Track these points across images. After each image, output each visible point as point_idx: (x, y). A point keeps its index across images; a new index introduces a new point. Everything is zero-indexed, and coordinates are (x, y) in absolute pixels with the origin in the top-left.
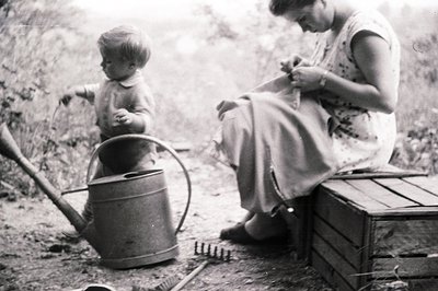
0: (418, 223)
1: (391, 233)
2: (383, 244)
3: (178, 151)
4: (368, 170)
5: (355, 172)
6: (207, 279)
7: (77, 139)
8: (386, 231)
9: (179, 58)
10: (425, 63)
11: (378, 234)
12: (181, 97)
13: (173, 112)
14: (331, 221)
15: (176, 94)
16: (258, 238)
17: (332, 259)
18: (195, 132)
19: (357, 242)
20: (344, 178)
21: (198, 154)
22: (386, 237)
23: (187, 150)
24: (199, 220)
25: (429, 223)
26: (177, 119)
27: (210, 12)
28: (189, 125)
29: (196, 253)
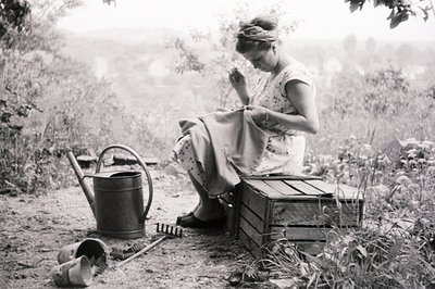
0: (302, 205)
1: (284, 210)
2: (278, 217)
3: (148, 164)
5: (271, 175)
6: (164, 247)
7: (61, 151)
8: (280, 209)
9: (151, 81)
11: (275, 211)
12: (151, 119)
13: (144, 132)
14: (251, 207)
15: (147, 116)
16: (203, 219)
17: (250, 232)
18: (162, 149)
19: (262, 217)
20: (263, 179)
21: (164, 166)
22: (280, 213)
23: (155, 164)
24: (161, 212)
25: (309, 205)
26: (147, 138)
27: (181, 46)
28: (157, 143)
29: (158, 231)
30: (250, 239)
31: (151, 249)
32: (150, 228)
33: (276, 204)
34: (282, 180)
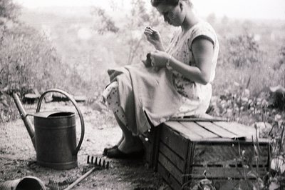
0: (219, 147)
1: (203, 152)
2: (198, 158)
3: (77, 101)
4: (193, 117)
6: (95, 178)
7: (13, 91)
8: (200, 151)
9: (79, 42)
10: (234, 54)
11: (196, 153)
12: (79, 68)
13: (75, 76)
14: (170, 146)
15: (78, 65)
17: (169, 167)
18: (88, 90)
19: (184, 157)
20: (179, 120)
21: (91, 103)
22: (200, 155)
23: (84, 101)
24: (90, 144)
25: (225, 148)
26: (77, 81)
27: (102, 14)
28: (84, 85)
29: (88, 162)
30: (169, 174)
31: (83, 181)
32: (82, 159)
33: (197, 147)
34: (195, 122)
